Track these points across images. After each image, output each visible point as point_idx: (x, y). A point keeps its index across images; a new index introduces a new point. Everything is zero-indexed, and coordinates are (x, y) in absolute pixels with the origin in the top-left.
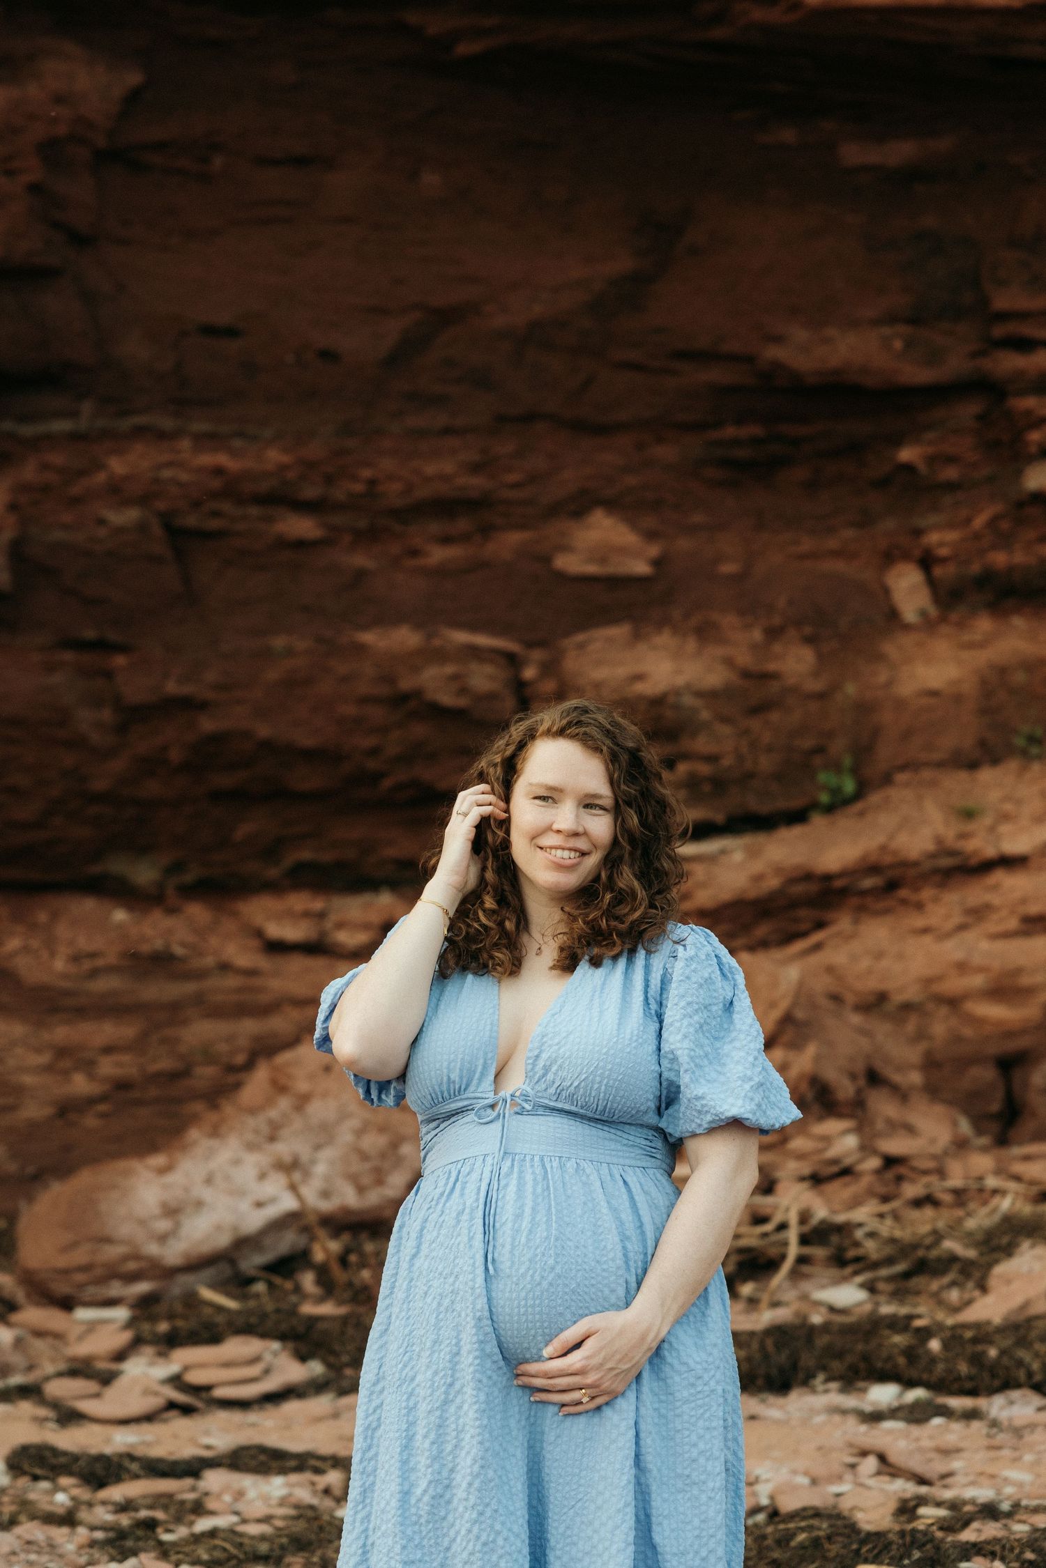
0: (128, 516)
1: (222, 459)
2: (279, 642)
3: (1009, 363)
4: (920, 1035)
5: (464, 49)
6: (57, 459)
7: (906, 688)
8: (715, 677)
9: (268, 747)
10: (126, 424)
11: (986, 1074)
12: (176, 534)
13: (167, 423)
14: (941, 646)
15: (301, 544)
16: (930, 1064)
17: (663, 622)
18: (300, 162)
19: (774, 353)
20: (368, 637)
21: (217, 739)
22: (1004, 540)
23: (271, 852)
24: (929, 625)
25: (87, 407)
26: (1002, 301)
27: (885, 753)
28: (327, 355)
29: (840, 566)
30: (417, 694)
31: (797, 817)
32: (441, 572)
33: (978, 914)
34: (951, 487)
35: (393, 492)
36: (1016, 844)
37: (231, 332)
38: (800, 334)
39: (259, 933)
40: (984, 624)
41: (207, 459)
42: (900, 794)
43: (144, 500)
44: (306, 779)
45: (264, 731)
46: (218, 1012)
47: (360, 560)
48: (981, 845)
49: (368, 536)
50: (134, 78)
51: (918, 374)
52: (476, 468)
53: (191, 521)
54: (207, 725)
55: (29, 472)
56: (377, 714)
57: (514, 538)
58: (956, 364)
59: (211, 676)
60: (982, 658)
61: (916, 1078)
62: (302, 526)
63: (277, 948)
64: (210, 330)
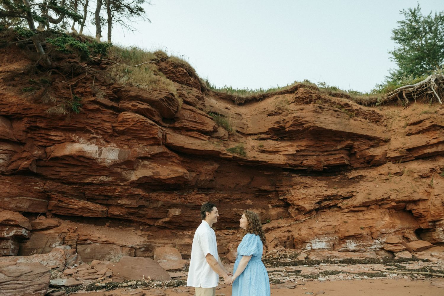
0: (216, 199)
1: (223, 195)
2: (227, 210)
3: (278, 189)
4: (279, 240)
5: (241, 165)
6: (212, 195)
7: (272, 214)
8: (259, 213)
9: (226, 218)
10: (216, 192)
11: (284, 243)
12: (220, 201)
13: (219, 192)
14: (273, 210)
15: (228, 202)
16: (280, 243)
17: (254, 208)
18: (228, 172)
19: (261, 188)
20: (233, 209)
21: (223, 217)
22: (278, 203)
23: (224, 227)
24: (272, 209)
25: (214, 191)
26: (277, 185)
27: (271, 218)
28: (230, 187)
29: (264, 204)
30: (238, 214)
31: (265, 224)
32: (237, 204)
33: (281, 231)
34: (273, 198)
35: (235, 198)
36: (283, 226)
37: (224, 185)
38: (263, 187)
39: (224, 233)
40: (276, 209)
41: (222, 195)
42: (273, 221)
43: (218, 198)
44: (228, 221)
45: (226, 217)
46: (223, 240)
47: (232, 203)
48: (280, 226)
49: (232, 201)
50: (219, 166)
51: (272, 190)
52: (241, 196)
53: (221, 200)
54: (222, 216)
55: (210, 196)
56: (234, 215)
57: (243, 202)
58: (274, 189)
59: (223, 212)
60: (277, 211)
61: (279, 244)
62: (228, 200)
63: (226, 234)
64: (222, 185)
